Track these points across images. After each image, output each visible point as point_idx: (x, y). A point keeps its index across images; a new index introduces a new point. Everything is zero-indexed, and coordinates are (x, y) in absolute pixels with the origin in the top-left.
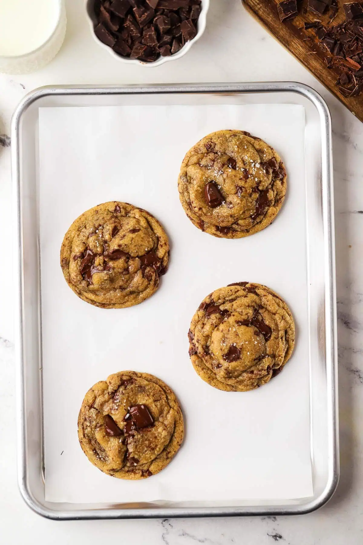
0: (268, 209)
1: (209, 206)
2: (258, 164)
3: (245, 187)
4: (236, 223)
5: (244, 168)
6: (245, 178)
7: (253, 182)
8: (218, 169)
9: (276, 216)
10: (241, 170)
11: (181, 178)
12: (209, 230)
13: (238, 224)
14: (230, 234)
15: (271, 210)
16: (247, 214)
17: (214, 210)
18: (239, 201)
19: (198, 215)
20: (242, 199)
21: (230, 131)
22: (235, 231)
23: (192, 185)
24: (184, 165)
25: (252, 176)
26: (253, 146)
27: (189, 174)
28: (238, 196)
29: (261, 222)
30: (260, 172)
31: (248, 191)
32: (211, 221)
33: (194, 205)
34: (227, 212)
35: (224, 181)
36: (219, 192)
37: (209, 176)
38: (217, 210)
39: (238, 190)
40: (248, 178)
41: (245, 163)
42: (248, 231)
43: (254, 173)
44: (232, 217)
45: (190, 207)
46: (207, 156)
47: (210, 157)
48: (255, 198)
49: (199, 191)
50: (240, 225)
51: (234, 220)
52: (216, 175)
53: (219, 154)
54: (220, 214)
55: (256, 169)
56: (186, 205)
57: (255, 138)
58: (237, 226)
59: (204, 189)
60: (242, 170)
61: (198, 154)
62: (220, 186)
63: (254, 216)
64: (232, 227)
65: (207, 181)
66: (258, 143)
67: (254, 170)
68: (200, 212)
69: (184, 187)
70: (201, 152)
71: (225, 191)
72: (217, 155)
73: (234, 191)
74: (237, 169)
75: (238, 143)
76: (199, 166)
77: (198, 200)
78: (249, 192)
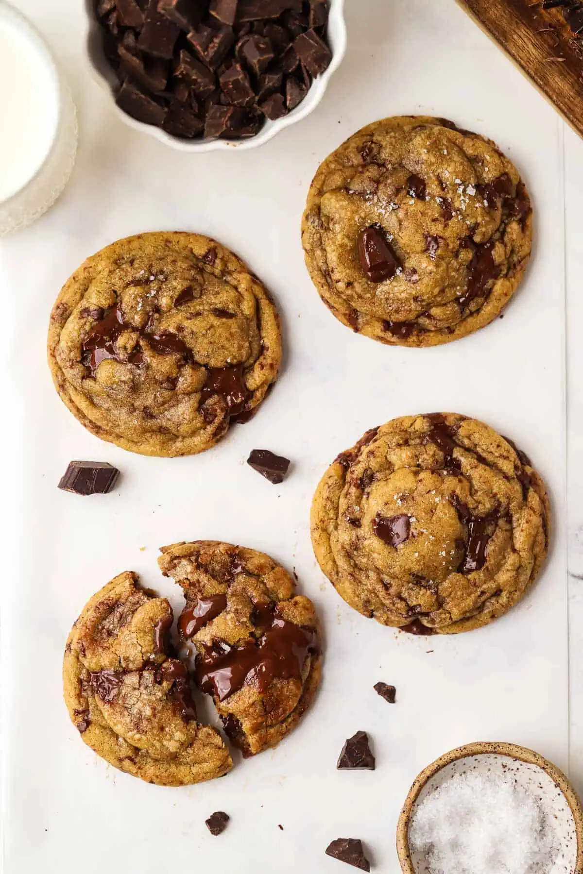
0: (494, 284)
1: (368, 278)
2: (473, 187)
3: (445, 237)
4: (426, 314)
5: (441, 197)
6: (444, 217)
7: (460, 227)
8: (386, 198)
9: (509, 298)
10: (435, 201)
11: (307, 218)
12: (368, 329)
13: (429, 317)
14: (413, 338)
15: (499, 286)
16: (449, 294)
17: (379, 286)
18: (431, 267)
19: (345, 297)
20: (438, 261)
21: (411, 119)
22: (423, 330)
23: (331, 235)
24: (314, 191)
25: (460, 214)
26: (461, 151)
27: (325, 211)
28: (429, 257)
29: (478, 311)
30: (477, 205)
31: (451, 247)
32: (372, 309)
33: (336, 276)
34: (406, 290)
35: (400, 224)
36: (390, 247)
37: (368, 215)
38: (384, 288)
39: (430, 243)
40: (451, 217)
41: (444, 185)
42: (451, 331)
43: (463, 207)
44: (417, 302)
45: (327, 281)
46: (362, 172)
47: (370, 174)
48: (465, 261)
49: (347, 245)
50: (435, 319)
51: (423, 307)
52: (383, 212)
53: (389, 166)
54: (392, 295)
55: (467, 197)
56: (320, 276)
57: (465, 133)
58: (428, 321)
59: (358, 241)
60: (438, 200)
61: (344, 167)
62: (390, 235)
63: (464, 299)
64: (417, 323)
65: (362, 225)
66: (471, 144)
67: (462, 201)
68: (349, 292)
69: (313, 239)
70: (350, 164)
71: (401, 246)
72: (385, 170)
73: (419, 247)
74: (427, 198)
75: (428, 143)
76: (345, 192)
77: (344, 265)
78: (454, 248)
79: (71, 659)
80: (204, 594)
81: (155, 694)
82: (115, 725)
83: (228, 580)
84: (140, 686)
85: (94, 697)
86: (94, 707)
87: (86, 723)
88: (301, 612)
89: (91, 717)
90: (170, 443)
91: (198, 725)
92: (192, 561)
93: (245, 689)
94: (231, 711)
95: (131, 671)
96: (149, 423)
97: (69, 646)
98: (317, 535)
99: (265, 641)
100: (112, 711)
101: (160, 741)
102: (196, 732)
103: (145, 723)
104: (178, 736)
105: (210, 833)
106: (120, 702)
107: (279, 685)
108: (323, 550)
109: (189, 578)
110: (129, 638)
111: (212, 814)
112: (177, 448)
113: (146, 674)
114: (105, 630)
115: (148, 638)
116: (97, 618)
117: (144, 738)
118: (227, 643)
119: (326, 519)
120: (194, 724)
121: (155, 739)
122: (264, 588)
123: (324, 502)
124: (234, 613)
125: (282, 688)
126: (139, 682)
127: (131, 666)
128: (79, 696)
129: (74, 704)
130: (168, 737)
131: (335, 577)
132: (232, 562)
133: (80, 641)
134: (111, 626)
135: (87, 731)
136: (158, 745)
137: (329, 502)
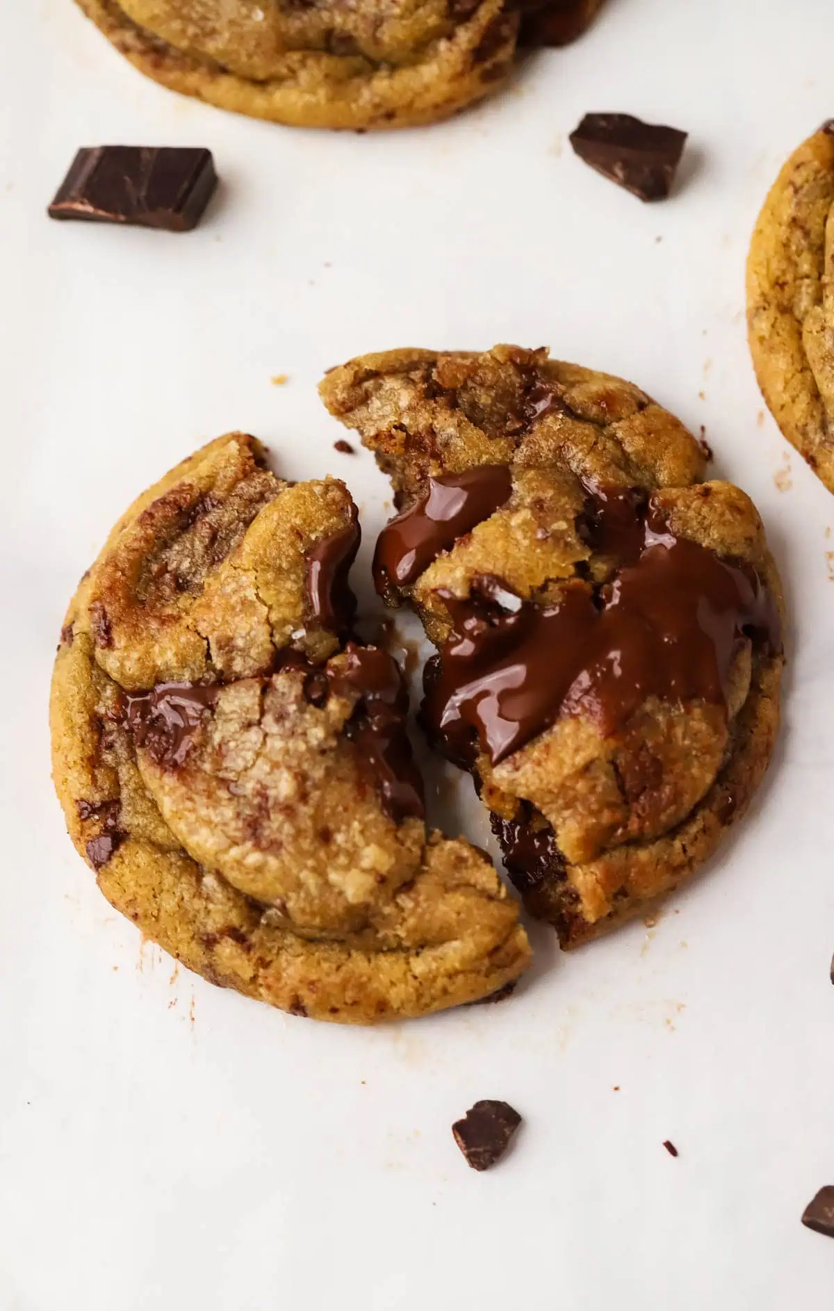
79: (75, 658)
80: (447, 466)
81: (304, 734)
82: (192, 832)
83: (516, 433)
84: (263, 713)
85: (135, 764)
86: (135, 790)
87: (113, 839)
88: (722, 515)
89: (128, 819)
90: (356, 81)
91: (429, 833)
92: (413, 381)
93: (564, 730)
94: (522, 792)
95: (238, 678)
96: (296, 24)
97: (68, 634)
98: (764, 326)
99: (619, 589)
100: (183, 789)
101: (320, 871)
102: (423, 849)
103: (277, 819)
104: (373, 856)
105: (464, 1162)
106: (207, 767)
107: (660, 718)
108: (781, 363)
109: (406, 421)
110: (234, 585)
111: (470, 1107)
112: (374, 94)
113: (280, 681)
114: (168, 576)
115: (289, 585)
116: (147, 541)
117: (273, 862)
118: (511, 590)
119: (789, 277)
120: (416, 829)
121: (306, 867)
122: (619, 453)
123: (783, 232)
124: (531, 509)
125: (671, 725)
126: (261, 705)
127: (238, 666)
128: (93, 762)
129: (79, 783)
130: (342, 860)
131: (818, 438)
132: (527, 388)
133: (98, 604)
134: (186, 564)
135: (115, 861)
136: (310, 880)
137: (799, 233)
